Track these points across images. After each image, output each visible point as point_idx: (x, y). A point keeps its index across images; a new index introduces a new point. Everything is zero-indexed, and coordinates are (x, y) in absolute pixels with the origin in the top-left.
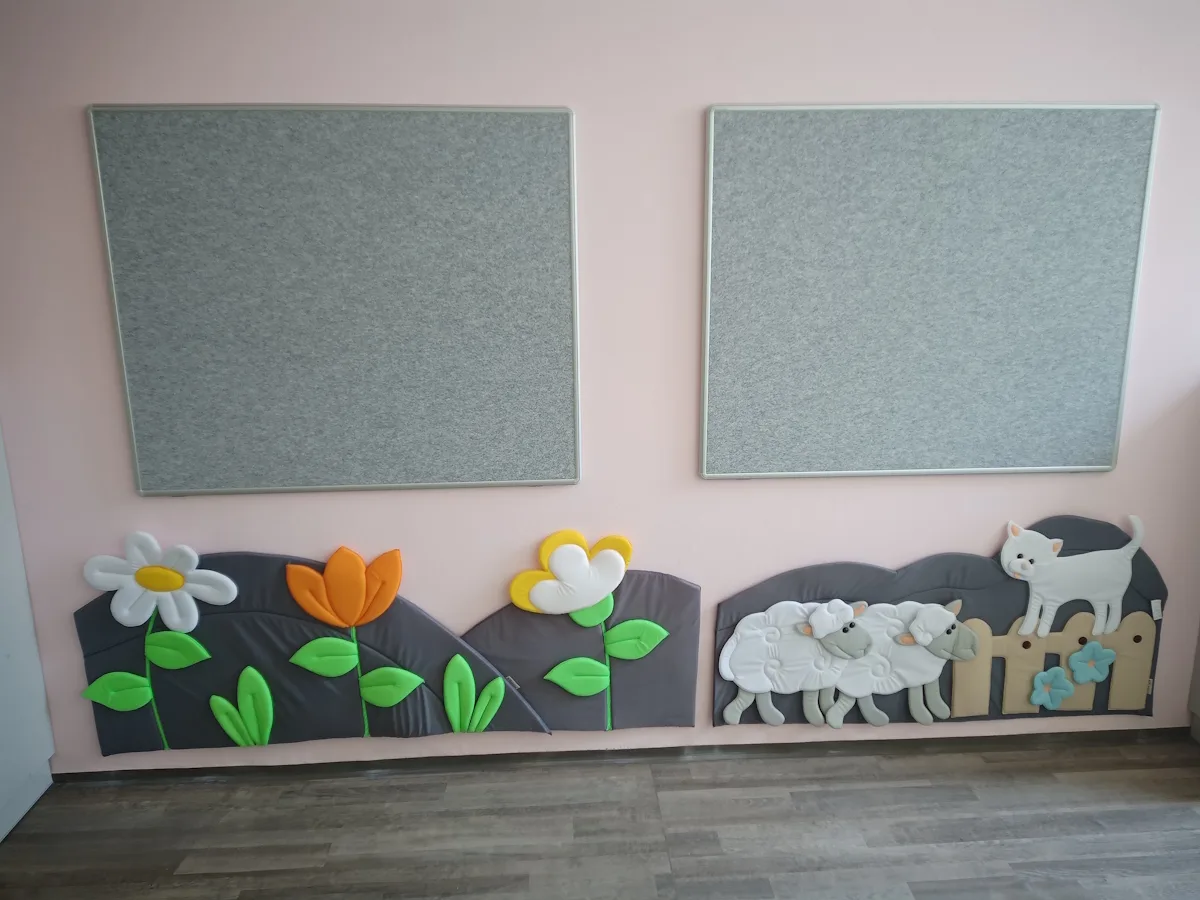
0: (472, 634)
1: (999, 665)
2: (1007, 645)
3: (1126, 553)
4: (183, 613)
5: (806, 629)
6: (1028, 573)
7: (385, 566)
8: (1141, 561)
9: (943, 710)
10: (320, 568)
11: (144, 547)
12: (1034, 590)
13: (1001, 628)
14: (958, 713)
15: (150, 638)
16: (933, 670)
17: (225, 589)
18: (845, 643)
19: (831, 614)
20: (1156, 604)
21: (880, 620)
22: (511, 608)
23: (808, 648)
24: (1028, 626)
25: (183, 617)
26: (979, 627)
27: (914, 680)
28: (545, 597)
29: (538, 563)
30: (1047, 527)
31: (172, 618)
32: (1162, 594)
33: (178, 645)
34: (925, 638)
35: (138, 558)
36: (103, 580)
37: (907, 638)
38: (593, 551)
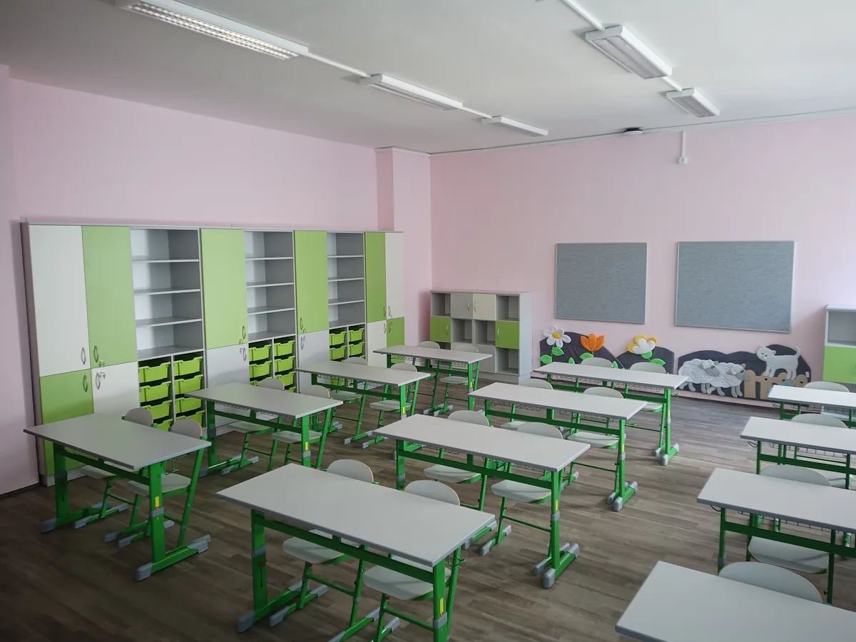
0: (619, 357)
1: (758, 384)
2: (759, 379)
3: (795, 358)
4: (560, 344)
5: (701, 367)
6: (765, 359)
7: (601, 339)
9: (741, 394)
10: (587, 337)
11: (554, 328)
12: (768, 364)
13: (758, 373)
15: (553, 348)
16: (739, 382)
17: (569, 340)
18: (711, 371)
19: (708, 363)
20: (807, 373)
21: (722, 367)
22: (628, 352)
23: (702, 373)
24: (766, 374)
27: (733, 385)
28: (635, 350)
29: (634, 342)
30: (772, 347)
31: (558, 345)
32: (809, 370)
33: (558, 350)
34: (734, 373)
35: (554, 331)
36: (547, 335)
38: (647, 341)
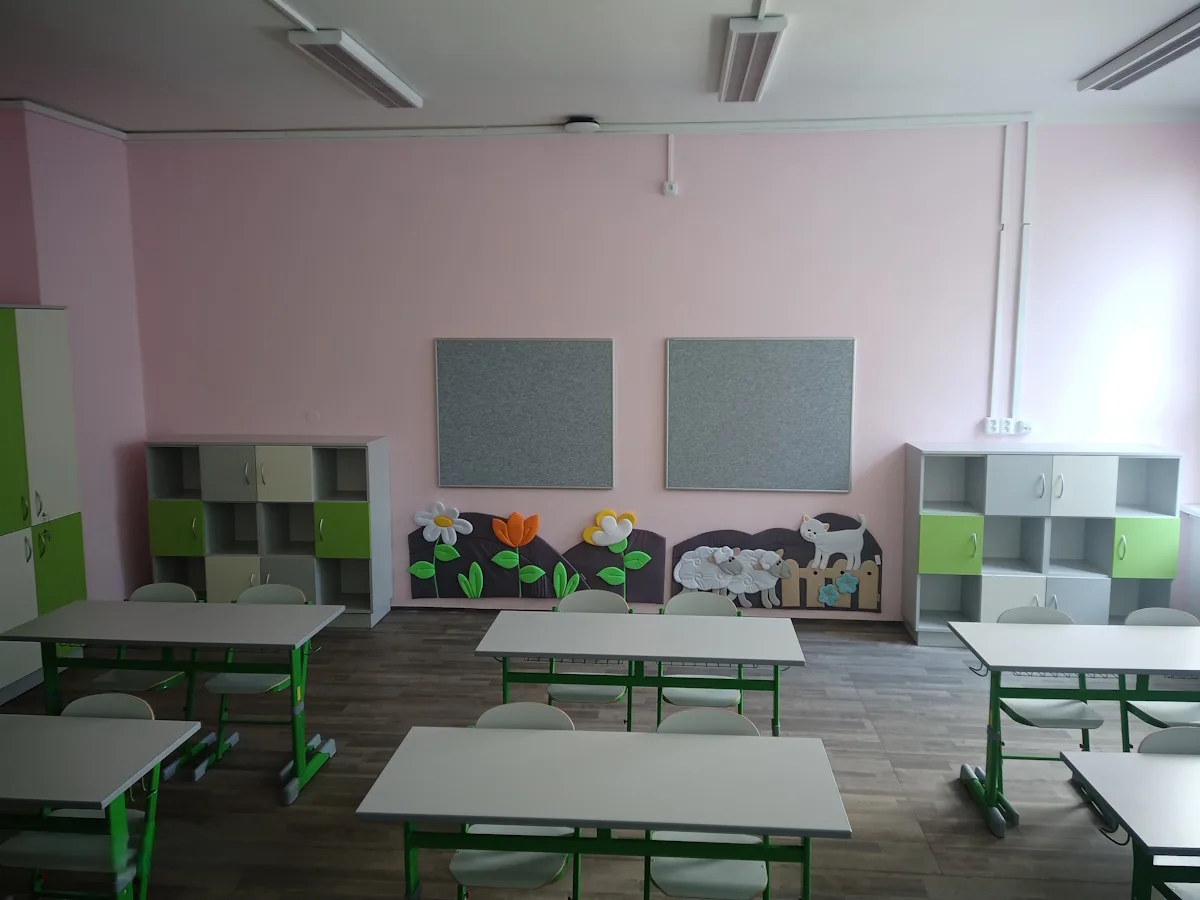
0: (569, 553)
1: (803, 582)
2: (806, 573)
3: (859, 532)
4: (451, 536)
5: (712, 560)
6: (813, 538)
7: (532, 521)
8: (867, 535)
9: (777, 603)
10: (506, 521)
11: (439, 508)
12: (817, 546)
13: (803, 564)
14: (784, 605)
15: (437, 547)
16: (773, 583)
17: (468, 528)
18: (730, 568)
19: (723, 553)
20: (877, 557)
21: (747, 557)
22: (584, 544)
23: (714, 569)
24: (815, 564)
25: (451, 539)
26: (792, 564)
27: (763, 587)
28: (598, 538)
29: (595, 523)
31: (446, 539)
32: (880, 552)
33: (448, 551)
34: (766, 566)
35: (436, 513)
36: (421, 521)
37: (759, 567)
38: (618, 520)
